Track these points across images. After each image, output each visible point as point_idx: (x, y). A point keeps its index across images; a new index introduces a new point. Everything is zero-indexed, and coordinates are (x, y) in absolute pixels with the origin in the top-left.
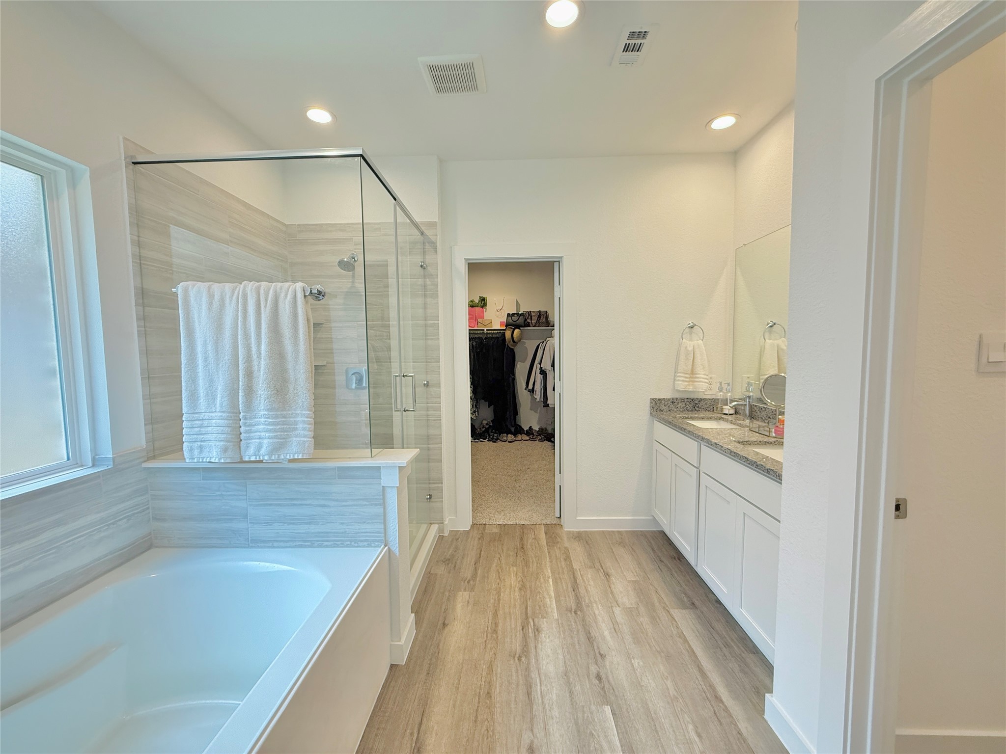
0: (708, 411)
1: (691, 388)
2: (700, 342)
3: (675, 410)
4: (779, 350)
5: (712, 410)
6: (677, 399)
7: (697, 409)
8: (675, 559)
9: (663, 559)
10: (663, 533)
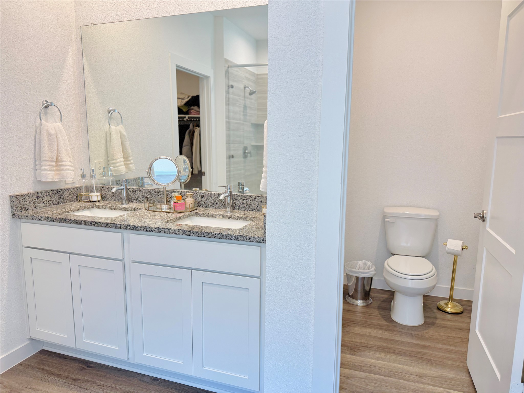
0: (73, 201)
1: (57, 178)
2: (59, 124)
3: (41, 205)
4: (121, 135)
5: (75, 200)
6: (42, 192)
7: (62, 201)
8: (84, 369)
9: (74, 376)
10: (43, 352)
